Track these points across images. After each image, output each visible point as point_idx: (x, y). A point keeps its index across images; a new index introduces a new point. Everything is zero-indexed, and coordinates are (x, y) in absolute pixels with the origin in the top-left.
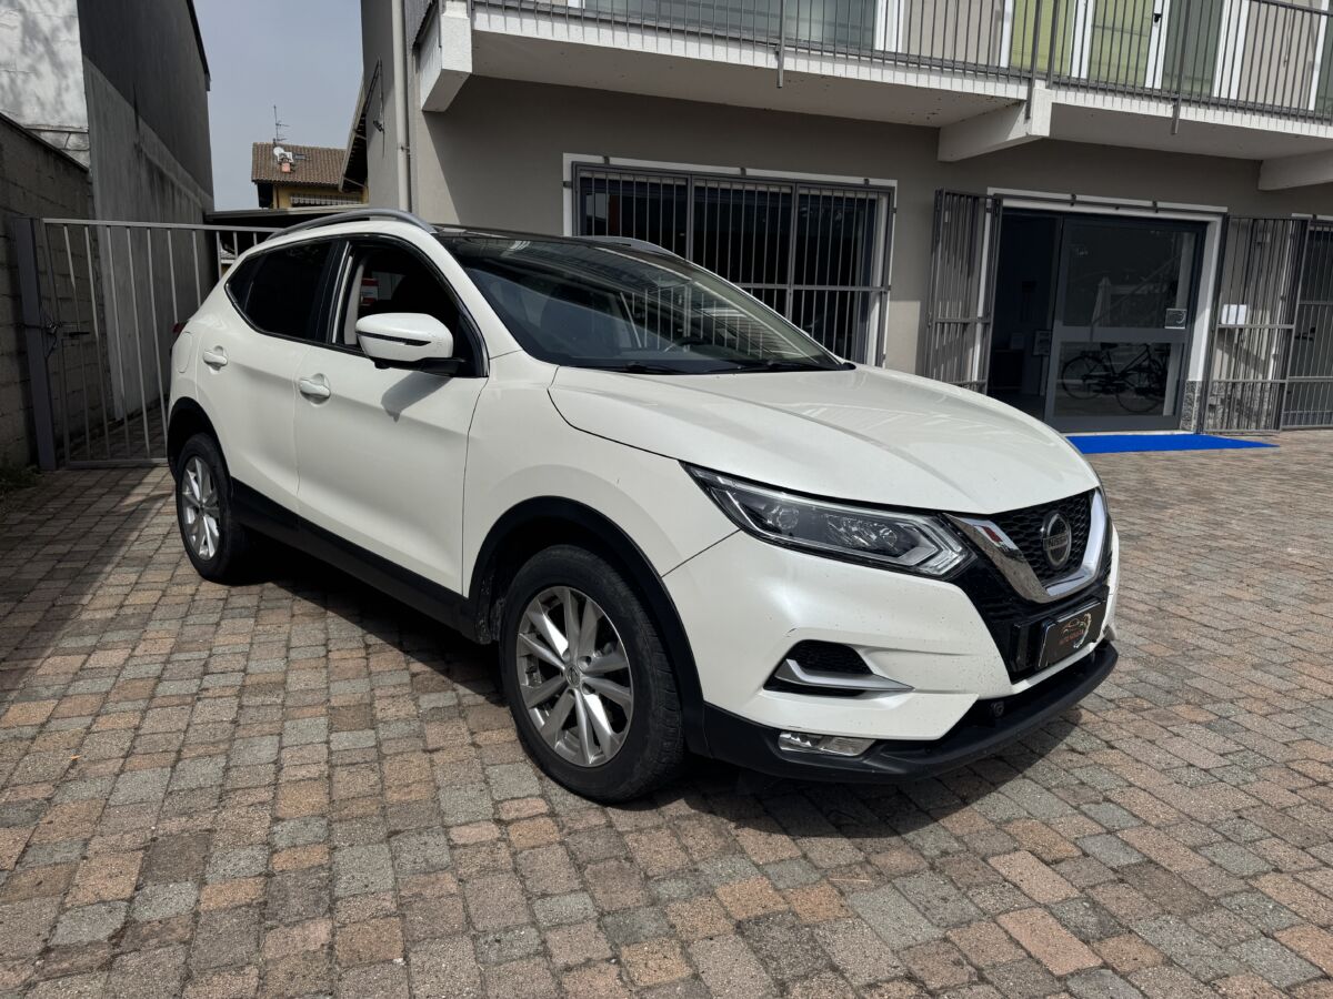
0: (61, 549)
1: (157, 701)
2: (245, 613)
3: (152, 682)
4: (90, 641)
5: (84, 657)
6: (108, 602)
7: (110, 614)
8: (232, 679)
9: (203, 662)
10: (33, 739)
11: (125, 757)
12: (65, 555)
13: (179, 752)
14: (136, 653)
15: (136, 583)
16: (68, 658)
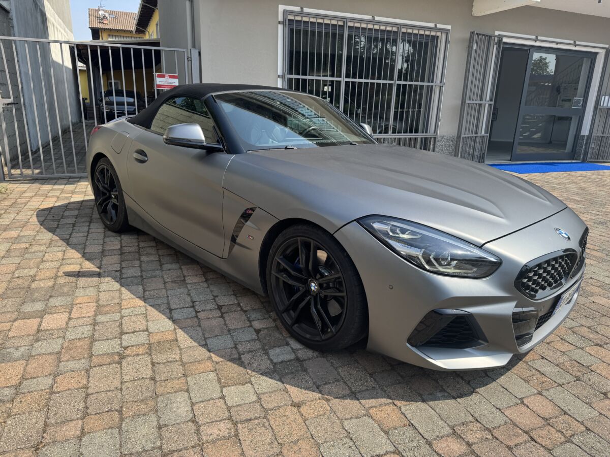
0: (13, 234)
1: (95, 360)
2: (135, 281)
3: (87, 341)
4: (39, 306)
5: (39, 320)
6: (48, 274)
7: (50, 283)
8: (141, 338)
9: (118, 324)
10: (12, 400)
11: (83, 418)
12: (16, 238)
13: (120, 411)
14: (72, 316)
15: (63, 259)
16: (28, 321)
